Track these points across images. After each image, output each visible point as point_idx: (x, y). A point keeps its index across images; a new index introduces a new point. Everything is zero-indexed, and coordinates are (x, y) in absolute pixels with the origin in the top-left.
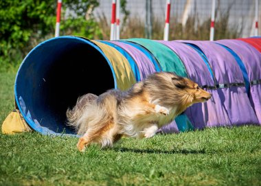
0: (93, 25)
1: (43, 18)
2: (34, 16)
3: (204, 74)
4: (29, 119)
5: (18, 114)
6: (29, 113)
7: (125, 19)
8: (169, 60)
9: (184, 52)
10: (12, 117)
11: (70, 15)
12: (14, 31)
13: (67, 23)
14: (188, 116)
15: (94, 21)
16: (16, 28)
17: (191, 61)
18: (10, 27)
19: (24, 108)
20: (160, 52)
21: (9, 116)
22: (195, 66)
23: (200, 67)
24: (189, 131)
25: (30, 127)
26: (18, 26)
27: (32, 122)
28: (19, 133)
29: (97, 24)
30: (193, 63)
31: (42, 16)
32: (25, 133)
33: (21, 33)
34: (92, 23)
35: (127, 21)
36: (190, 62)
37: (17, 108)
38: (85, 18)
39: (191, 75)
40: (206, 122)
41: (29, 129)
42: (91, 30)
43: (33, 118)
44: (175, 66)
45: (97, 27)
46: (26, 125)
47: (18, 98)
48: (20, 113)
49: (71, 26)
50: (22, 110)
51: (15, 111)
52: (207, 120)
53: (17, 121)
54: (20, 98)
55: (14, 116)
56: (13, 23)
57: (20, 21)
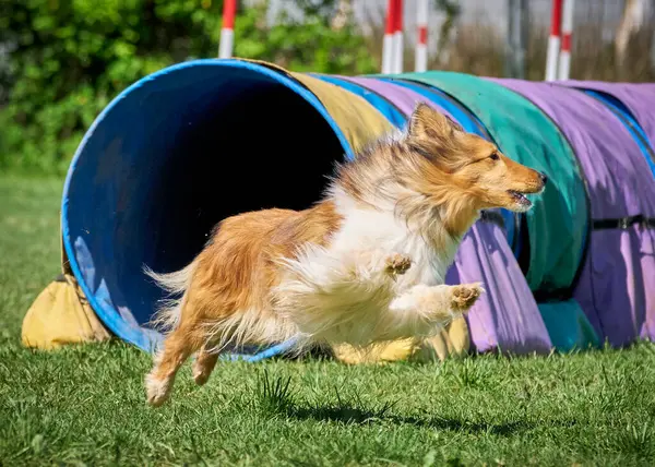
0: (352, 43)
1: (203, 22)
2: (176, 15)
3: (633, 182)
4: (105, 305)
5: (71, 287)
6: (103, 285)
7: (445, 29)
8: (527, 137)
9: (575, 114)
10: (53, 298)
11: (284, 15)
12: (115, 58)
13: (274, 37)
14: (584, 305)
15: (354, 33)
16: (122, 49)
17: (597, 142)
18: (104, 47)
19: (91, 272)
20: (501, 113)
21: (45, 293)
22: (608, 157)
23: (624, 162)
24: (585, 349)
25: (108, 329)
26: (128, 42)
27: (111, 313)
28: (71, 343)
29: (362, 42)
30: (602, 149)
31: (199, 16)
32: (92, 346)
33: (136, 64)
34: (347, 38)
35: (453, 33)
36: (592, 145)
37: (69, 271)
38: (326, 23)
39: (593, 183)
40: (640, 325)
41: (102, 334)
42: (345, 59)
43: (116, 303)
44: (547, 156)
45: (363, 52)
46: (95, 322)
47: (72, 241)
48: (77, 284)
49: (288, 45)
50: (83, 276)
51: (63, 280)
52: (642, 317)
53: (67, 310)
54: (79, 242)
55: (60, 296)
56: (114, 35)
57: (135, 28)
